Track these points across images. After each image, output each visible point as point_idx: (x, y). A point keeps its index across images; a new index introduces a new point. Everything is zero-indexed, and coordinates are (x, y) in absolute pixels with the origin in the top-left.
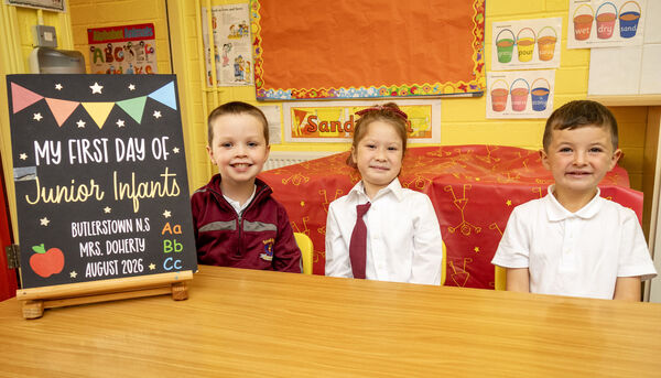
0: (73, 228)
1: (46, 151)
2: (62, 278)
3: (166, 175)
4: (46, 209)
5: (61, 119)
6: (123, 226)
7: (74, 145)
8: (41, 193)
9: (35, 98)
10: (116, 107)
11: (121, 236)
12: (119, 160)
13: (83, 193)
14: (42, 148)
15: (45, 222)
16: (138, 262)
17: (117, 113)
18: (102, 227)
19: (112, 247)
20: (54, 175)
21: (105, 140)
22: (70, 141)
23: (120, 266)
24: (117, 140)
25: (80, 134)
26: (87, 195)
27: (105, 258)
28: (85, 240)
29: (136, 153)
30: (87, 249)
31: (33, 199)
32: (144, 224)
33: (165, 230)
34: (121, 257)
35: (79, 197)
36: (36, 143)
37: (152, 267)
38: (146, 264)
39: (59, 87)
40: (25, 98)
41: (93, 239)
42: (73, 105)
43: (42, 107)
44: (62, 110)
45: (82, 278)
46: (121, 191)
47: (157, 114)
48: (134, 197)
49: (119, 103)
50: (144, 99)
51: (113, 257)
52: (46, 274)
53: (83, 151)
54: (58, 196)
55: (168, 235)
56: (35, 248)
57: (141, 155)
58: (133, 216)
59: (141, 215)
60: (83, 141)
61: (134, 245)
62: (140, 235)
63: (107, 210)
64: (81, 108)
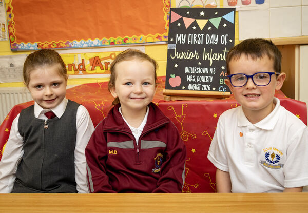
0: (186, 69)
1: (181, 38)
2: (179, 88)
3: (225, 51)
4: (177, 61)
5: (187, 26)
6: (205, 71)
7: (191, 36)
8: (176, 54)
9: (179, 17)
10: (209, 21)
11: (203, 75)
12: (207, 43)
13: (192, 56)
14: (179, 36)
15: (176, 66)
16: (208, 86)
17: (209, 24)
18: (196, 70)
19: (199, 79)
20: (182, 48)
21: (202, 35)
22: (190, 35)
23: (201, 87)
24: (207, 35)
25: (193, 32)
26: (193, 57)
27: (196, 83)
28: (189, 74)
29: (214, 41)
30: (190, 78)
31: (173, 56)
32: (213, 71)
33: (221, 74)
34: (202, 83)
35: (189, 57)
36: (177, 35)
37: (214, 89)
38: (211, 88)
39: (188, 13)
40: (176, 17)
41: (192, 74)
42: (192, 20)
43: (181, 21)
44: (188, 22)
45: (186, 89)
46: (206, 56)
47: (225, 25)
48: (211, 59)
50: (220, 18)
51: (199, 83)
52: (174, 86)
53: (194, 39)
55: (222, 77)
56: (171, 75)
57: (216, 42)
58: (209, 67)
59: (212, 67)
60: (194, 35)
61: (208, 79)
62: (211, 75)
63: (200, 63)
64: (195, 21)
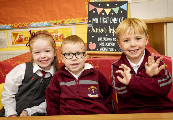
0: (99, 39)
1: (95, 20)
2: (95, 50)
4: (93, 34)
5: (99, 13)
6: (110, 39)
7: (101, 19)
8: (93, 30)
9: (94, 7)
11: (109, 42)
12: (111, 23)
13: (102, 31)
15: (93, 37)
16: (112, 49)
17: (112, 11)
18: (105, 39)
19: (107, 44)
20: (96, 26)
21: (108, 18)
22: (101, 18)
23: (108, 49)
24: (111, 18)
25: (103, 16)
26: (103, 31)
27: (105, 47)
28: (101, 42)
29: (115, 21)
30: (101, 44)
31: (91, 31)
32: (115, 39)
34: (109, 47)
35: (101, 31)
36: (93, 18)
37: (116, 50)
38: (114, 49)
39: (99, 5)
40: (92, 7)
41: (103, 42)
42: (102, 9)
43: (95, 10)
44: (99, 10)
45: (99, 50)
46: (110, 31)
47: (122, 12)
48: (113, 32)
49: (112, 9)
50: (119, 8)
51: (107, 47)
52: (92, 49)
53: (103, 20)
54: (96, 31)
56: (90, 43)
58: (112, 37)
59: (115, 37)
60: (103, 18)
61: (112, 44)
62: (114, 42)
63: (107, 35)
64: (104, 10)
